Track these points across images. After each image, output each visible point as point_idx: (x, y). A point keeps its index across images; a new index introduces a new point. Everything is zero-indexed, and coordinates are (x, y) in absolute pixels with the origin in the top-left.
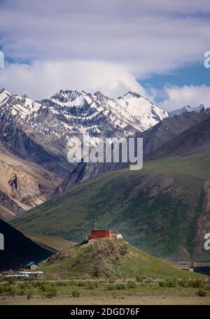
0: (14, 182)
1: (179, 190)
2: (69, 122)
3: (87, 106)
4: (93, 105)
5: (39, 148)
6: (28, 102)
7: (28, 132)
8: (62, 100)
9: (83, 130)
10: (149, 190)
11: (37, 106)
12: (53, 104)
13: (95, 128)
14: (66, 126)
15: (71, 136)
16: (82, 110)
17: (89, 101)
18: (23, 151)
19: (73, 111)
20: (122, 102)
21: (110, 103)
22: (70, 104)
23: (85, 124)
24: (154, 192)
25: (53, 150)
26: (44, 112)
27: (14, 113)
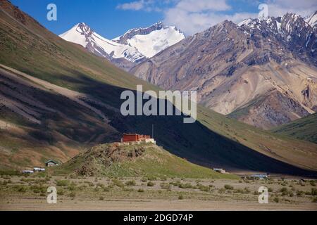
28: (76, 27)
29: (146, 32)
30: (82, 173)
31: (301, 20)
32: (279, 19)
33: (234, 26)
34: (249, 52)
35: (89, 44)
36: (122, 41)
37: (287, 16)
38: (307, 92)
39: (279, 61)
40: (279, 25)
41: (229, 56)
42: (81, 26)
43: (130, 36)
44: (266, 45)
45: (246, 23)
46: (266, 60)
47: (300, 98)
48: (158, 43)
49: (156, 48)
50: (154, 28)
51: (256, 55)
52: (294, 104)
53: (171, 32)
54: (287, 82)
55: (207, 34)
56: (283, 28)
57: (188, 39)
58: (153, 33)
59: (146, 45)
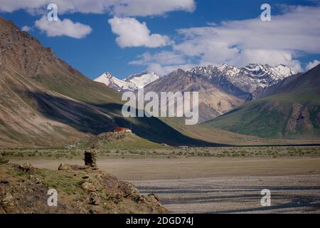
0: (219, 104)
1: (282, 108)
2: (253, 78)
3: (261, 70)
4: (264, 70)
5: (238, 89)
6: (235, 69)
7: (233, 82)
8: (250, 68)
9: (259, 81)
10: (269, 107)
11: (239, 71)
12: (246, 70)
13: (264, 80)
14: (251, 79)
15: (253, 83)
16: (258, 72)
17: (262, 68)
18: (230, 91)
19: (254, 72)
20: (277, 69)
21: (272, 69)
22: (253, 70)
23: (260, 78)
24: (271, 109)
25: (245, 90)
26: (241, 73)
27: (228, 74)
28: (104, 74)
29: (140, 76)
30: (93, 148)
31: (216, 68)
32: (205, 68)
33: (183, 72)
34: (190, 85)
35: (111, 83)
36: (128, 81)
37: (209, 66)
38: (220, 104)
39: (206, 89)
40: (205, 71)
41: (181, 87)
42: (106, 74)
43: (131, 78)
44: (199, 81)
45: (189, 70)
46: (199, 88)
47: (216, 107)
48: (145, 81)
49: (145, 83)
50: (143, 74)
51: (194, 86)
52: (214, 110)
53: (152, 76)
54: (210, 99)
55: (169, 75)
56: (207, 72)
57: (160, 79)
58: (143, 76)
59: (140, 82)
